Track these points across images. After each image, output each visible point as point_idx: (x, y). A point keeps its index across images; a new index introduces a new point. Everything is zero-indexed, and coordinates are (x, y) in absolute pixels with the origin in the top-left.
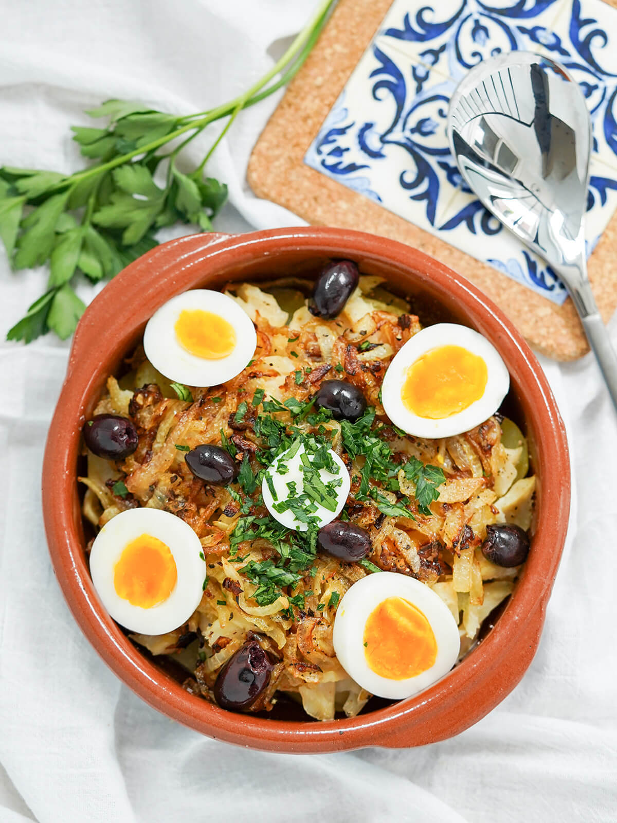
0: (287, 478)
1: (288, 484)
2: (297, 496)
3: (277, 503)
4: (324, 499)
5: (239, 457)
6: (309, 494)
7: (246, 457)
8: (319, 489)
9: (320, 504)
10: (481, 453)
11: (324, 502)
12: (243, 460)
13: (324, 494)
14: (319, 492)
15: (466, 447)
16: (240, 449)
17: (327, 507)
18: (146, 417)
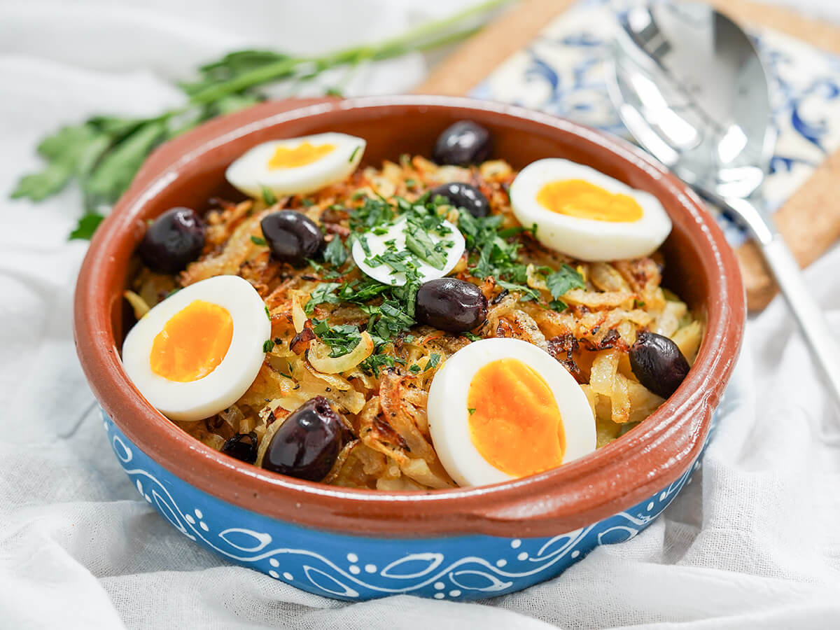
0: (387, 237)
2: (396, 253)
3: (370, 258)
4: (431, 254)
5: (328, 238)
6: (411, 250)
7: (337, 238)
8: (424, 244)
9: (425, 260)
10: (633, 280)
11: (430, 258)
12: (333, 240)
13: (431, 249)
14: (424, 246)
15: (613, 272)
16: (330, 232)
17: (433, 265)
18: (218, 231)
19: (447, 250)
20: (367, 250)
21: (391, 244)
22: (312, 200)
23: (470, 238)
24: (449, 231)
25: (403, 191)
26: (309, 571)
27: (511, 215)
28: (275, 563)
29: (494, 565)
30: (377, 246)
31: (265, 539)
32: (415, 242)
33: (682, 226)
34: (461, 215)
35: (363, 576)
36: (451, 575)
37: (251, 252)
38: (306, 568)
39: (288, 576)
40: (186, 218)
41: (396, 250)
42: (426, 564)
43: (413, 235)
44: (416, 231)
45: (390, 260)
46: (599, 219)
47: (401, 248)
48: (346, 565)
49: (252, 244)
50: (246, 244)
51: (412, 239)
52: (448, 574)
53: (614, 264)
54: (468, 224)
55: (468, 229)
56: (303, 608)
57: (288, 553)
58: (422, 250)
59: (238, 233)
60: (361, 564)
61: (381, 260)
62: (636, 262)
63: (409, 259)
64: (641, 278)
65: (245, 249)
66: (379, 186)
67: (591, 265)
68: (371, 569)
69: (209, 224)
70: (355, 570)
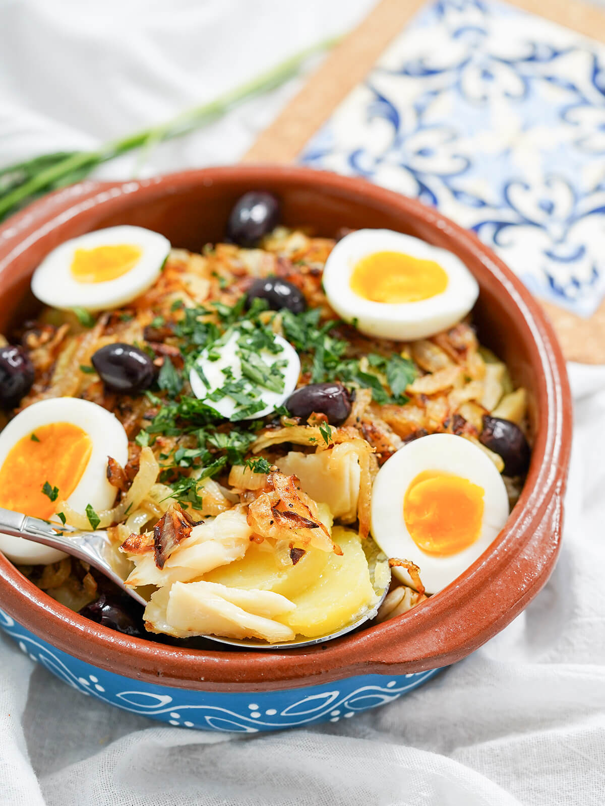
0: (222, 364)
1: (224, 371)
2: (234, 382)
3: (211, 392)
4: (268, 379)
5: (158, 362)
6: (248, 377)
7: (168, 362)
8: (260, 369)
9: (264, 386)
10: (455, 354)
11: (268, 383)
12: (164, 364)
13: (268, 373)
14: (260, 371)
15: (435, 349)
16: (159, 354)
17: (273, 390)
18: (42, 357)
19: (283, 371)
20: (206, 383)
21: (228, 373)
22: (129, 313)
23: (300, 345)
24: (282, 350)
25: (217, 293)
26: (210, 720)
27: (326, 305)
28: (176, 716)
29: (385, 687)
30: (214, 374)
31: (166, 699)
32: (250, 368)
33: (489, 286)
34: (283, 319)
35: (264, 718)
36: (346, 704)
37: (82, 381)
38: (208, 718)
39: (189, 724)
40: (14, 358)
41: (234, 379)
42: (324, 700)
43: (247, 361)
44: (249, 356)
45: (231, 392)
46: (413, 300)
47: (237, 375)
48: (248, 713)
49: (81, 374)
50: (76, 374)
51: (248, 366)
52: (343, 703)
53: (432, 340)
54: (294, 330)
55: (295, 334)
56: (204, 746)
57: (189, 709)
58: (259, 376)
59: (63, 359)
60: (262, 710)
61: (222, 393)
62: (451, 331)
63: (248, 388)
64: (461, 351)
65: (76, 380)
66: (188, 284)
67: (412, 345)
68: (271, 712)
69: (31, 349)
70: (256, 715)
